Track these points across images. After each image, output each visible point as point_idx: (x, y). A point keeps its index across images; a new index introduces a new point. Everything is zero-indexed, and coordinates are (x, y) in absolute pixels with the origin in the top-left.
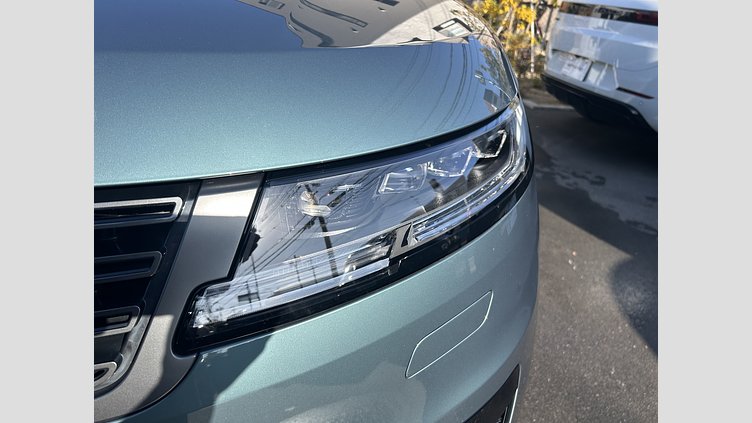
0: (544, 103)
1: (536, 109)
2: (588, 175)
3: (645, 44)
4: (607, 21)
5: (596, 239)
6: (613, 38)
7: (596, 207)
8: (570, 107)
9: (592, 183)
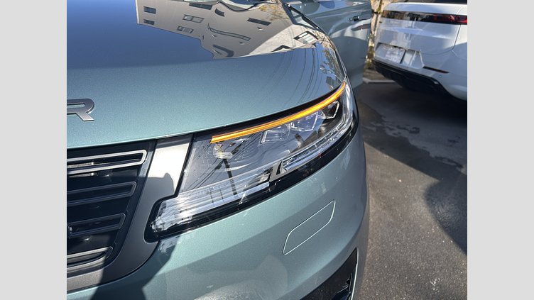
0: (375, 79)
1: (370, 83)
2: (408, 127)
3: (440, 36)
4: (414, 22)
5: (414, 170)
6: (418, 34)
7: (414, 149)
8: (392, 81)
9: (411, 132)
